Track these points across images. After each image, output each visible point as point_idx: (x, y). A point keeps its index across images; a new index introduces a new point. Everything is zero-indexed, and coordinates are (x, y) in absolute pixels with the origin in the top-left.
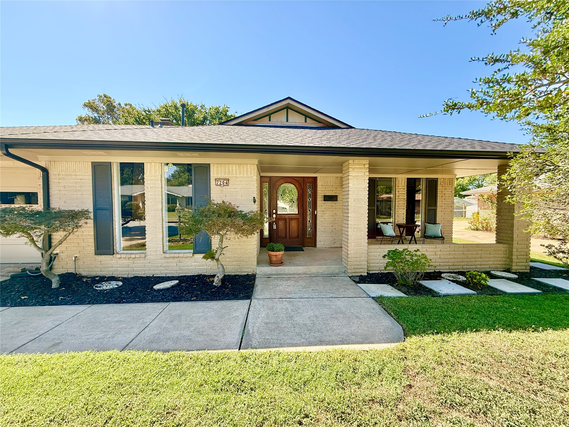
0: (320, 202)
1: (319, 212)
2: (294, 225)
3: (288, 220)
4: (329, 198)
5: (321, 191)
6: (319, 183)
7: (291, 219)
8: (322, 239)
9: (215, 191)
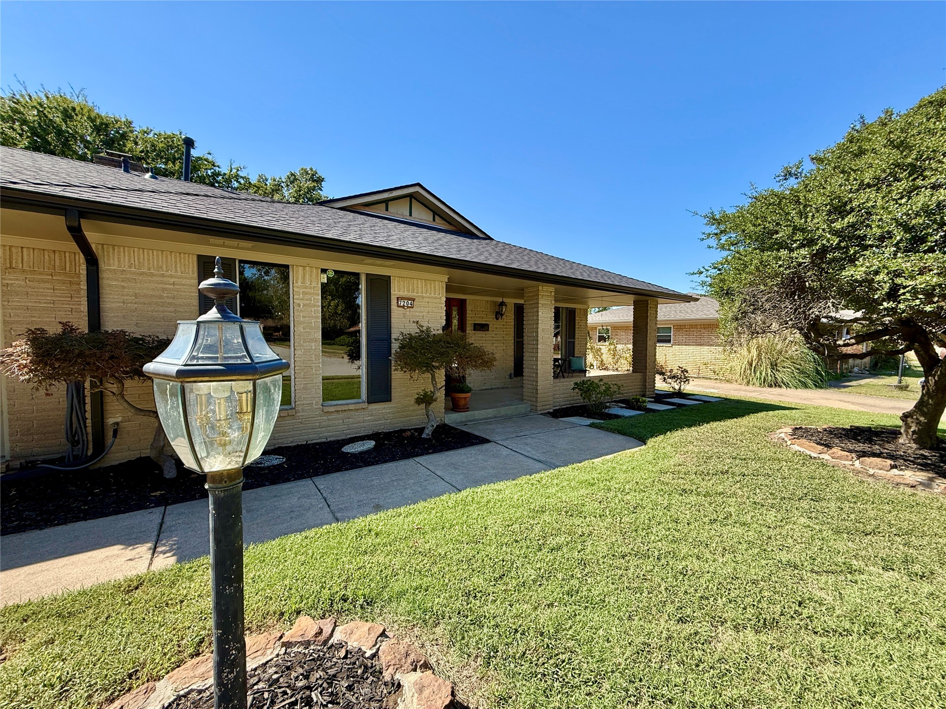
0: (470, 331)
4: (480, 327)
5: (471, 318)
6: (469, 307)
9: (397, 314)
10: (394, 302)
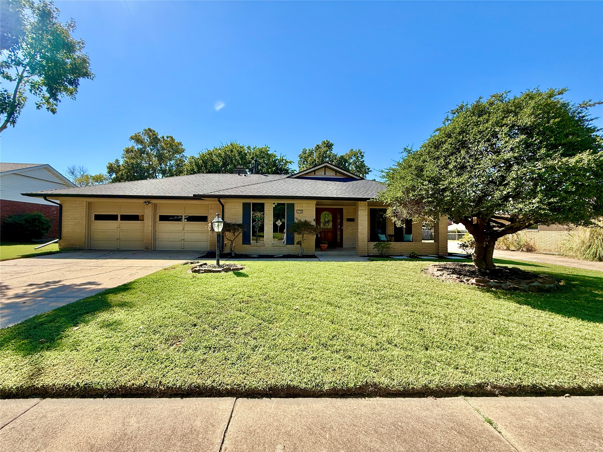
0: (345, 222)
1: (344, 228)
2: (330, 235)
3: (326, 232)
4: (349, 220)
5: (345, 216)
6: (344, 212)
7: (328, 232)
8: (346, 243)
9: (296, 215)
10: (295, 211)
